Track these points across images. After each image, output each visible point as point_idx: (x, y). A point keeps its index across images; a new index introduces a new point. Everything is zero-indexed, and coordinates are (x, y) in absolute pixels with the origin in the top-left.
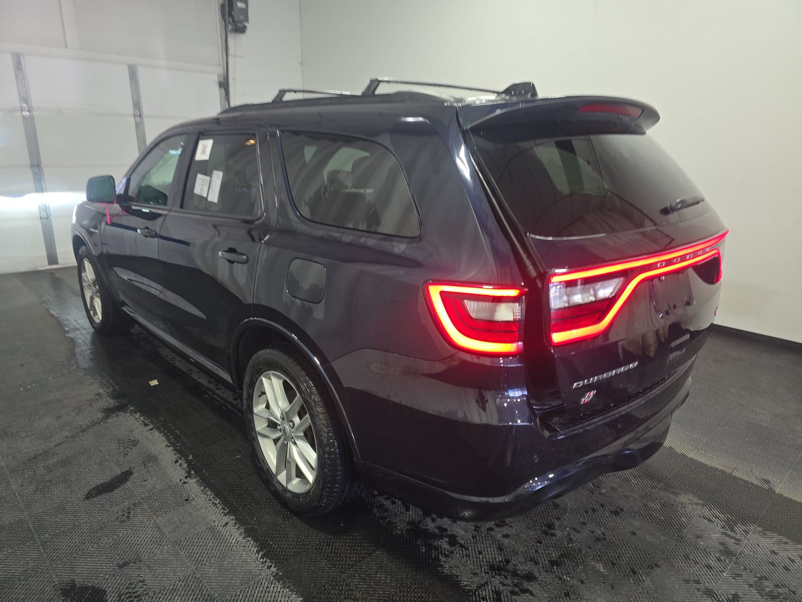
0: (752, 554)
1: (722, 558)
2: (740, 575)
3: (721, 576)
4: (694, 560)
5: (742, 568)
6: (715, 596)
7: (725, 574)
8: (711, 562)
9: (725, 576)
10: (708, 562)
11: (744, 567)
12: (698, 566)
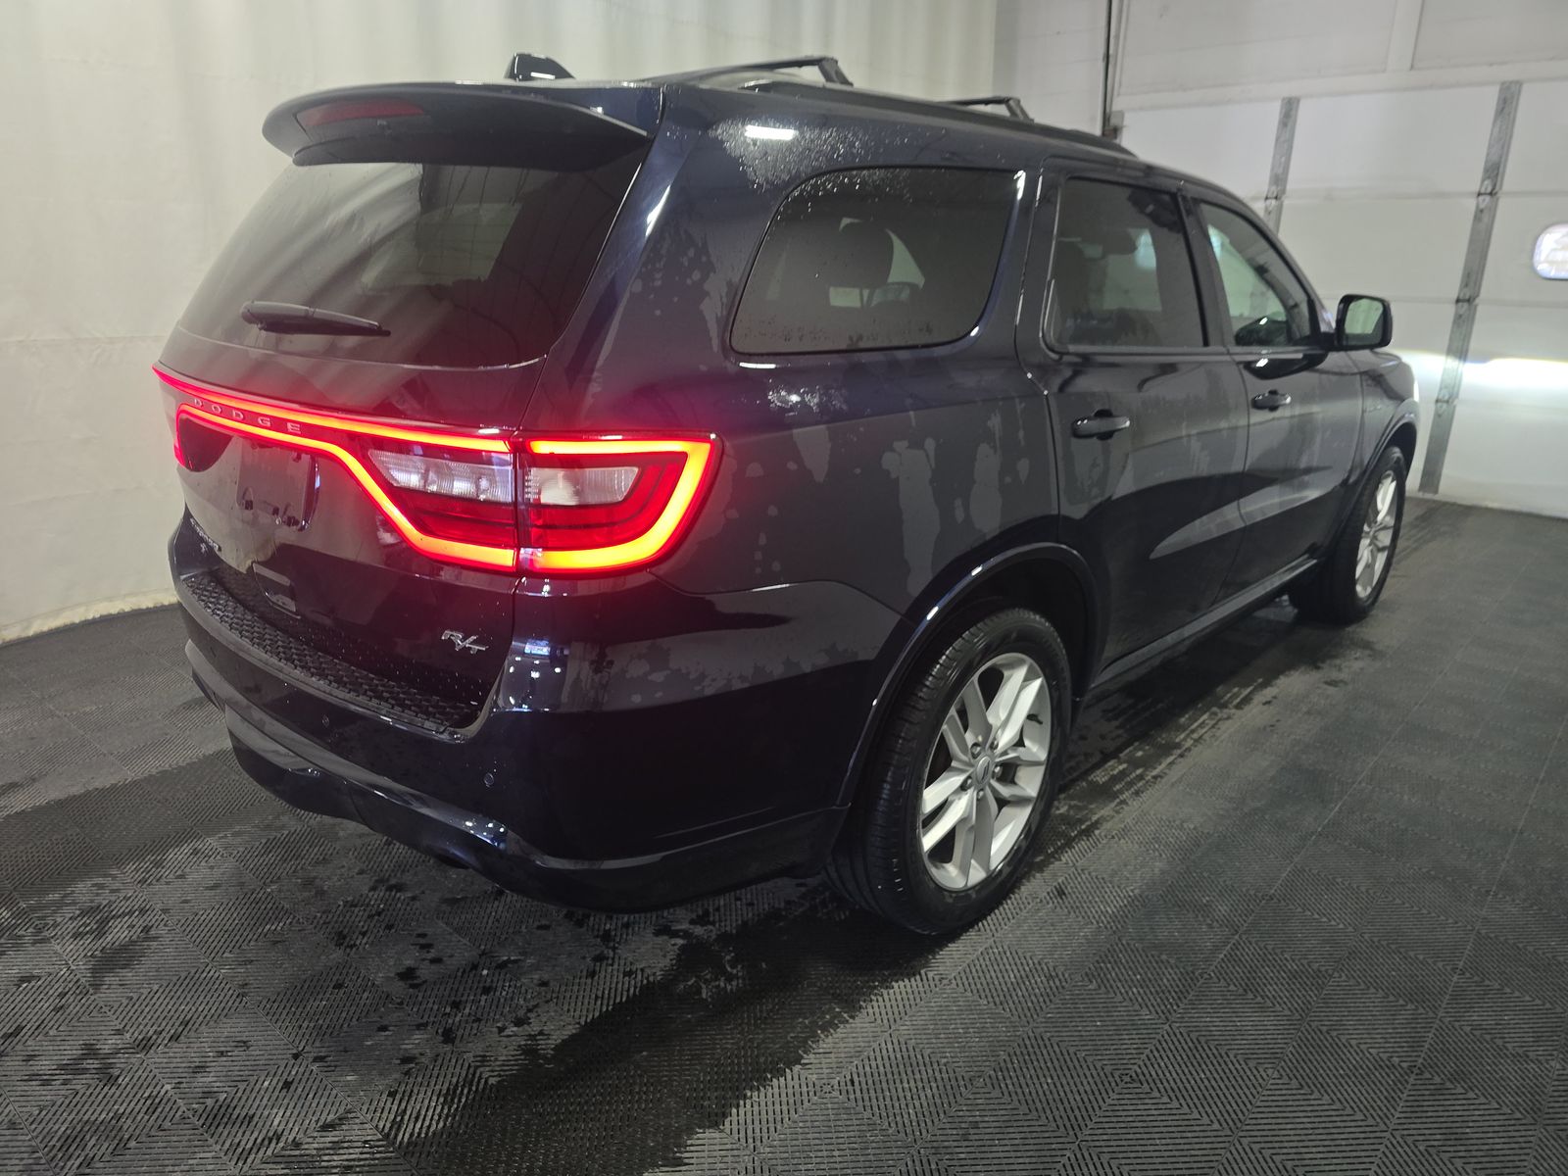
0: (191, 1162)
1: (210, 1102)
2: (152, 1110)
3: (169, 1081)
4: (229, 1054)
5: (167, 1124)
6: (131, 1051)
7: (168, 1087)
8: (210, 1079)
9: (163, 1086)
10: (212, 1074)
11: (166, 1127)
12: (211, 1054)
